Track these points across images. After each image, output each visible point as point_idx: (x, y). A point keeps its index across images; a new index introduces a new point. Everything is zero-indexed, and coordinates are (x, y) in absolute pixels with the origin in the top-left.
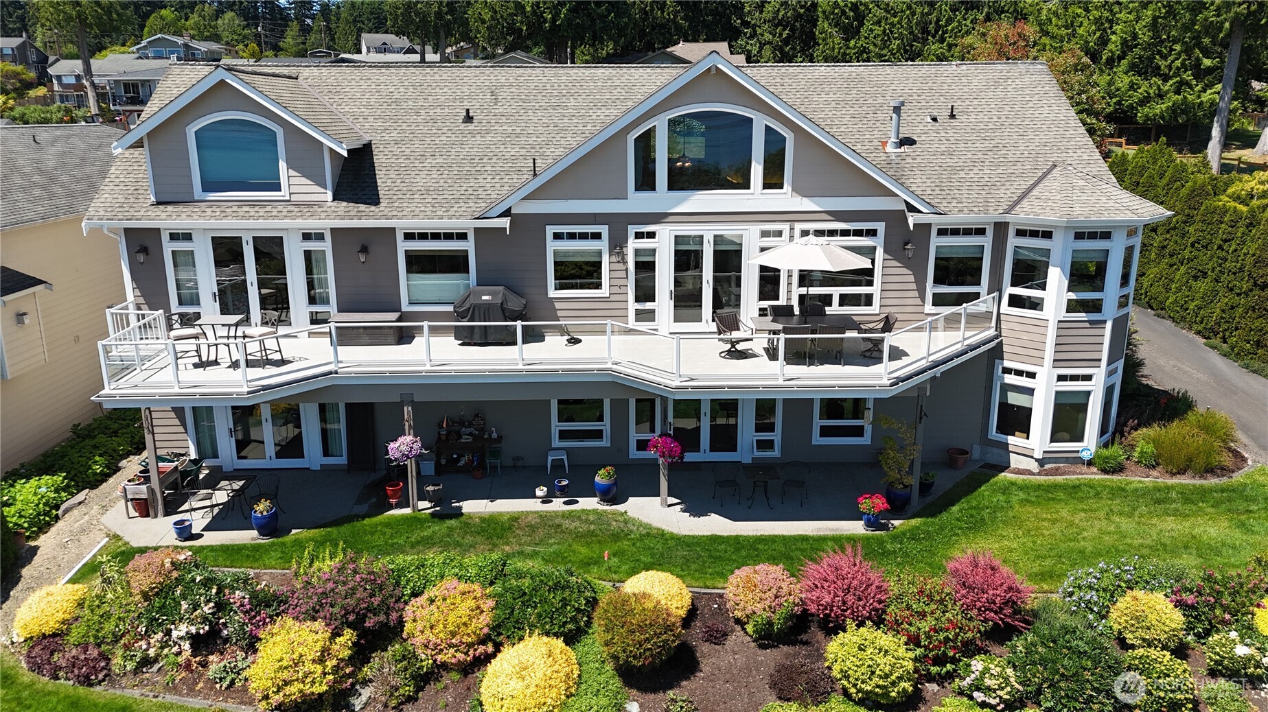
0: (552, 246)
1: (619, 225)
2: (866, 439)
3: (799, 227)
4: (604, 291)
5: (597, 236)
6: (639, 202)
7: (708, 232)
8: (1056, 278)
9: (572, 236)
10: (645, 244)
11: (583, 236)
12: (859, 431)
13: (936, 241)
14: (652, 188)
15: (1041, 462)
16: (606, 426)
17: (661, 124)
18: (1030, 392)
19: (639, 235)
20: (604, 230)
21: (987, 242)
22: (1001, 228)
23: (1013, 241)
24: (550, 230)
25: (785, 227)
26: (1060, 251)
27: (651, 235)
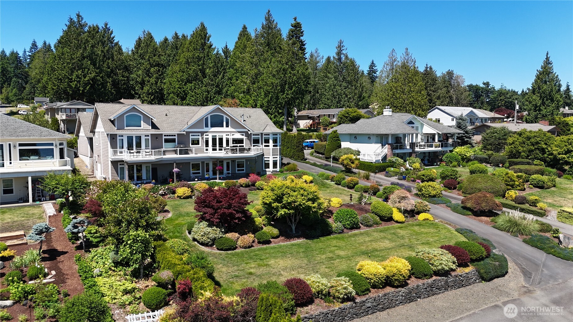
0: (191, 137)
1: (202, 133)
2: (245, 172)
3: (232, 134)
4: (200, 145)
5: (199, 135)
6: (205, 129)
7: (217, 135)
8: (271, 141)
9: (194, 135)
10: (207, 137)
11: (196, 135)
12: (243, 170)
13: (253, 136)
14: (208, 127)
15: (272, 172)
16: (200, 171)
17: (209, 116)
18: (269, 161)
19: (206, 135)
20: (200, 134)
21: (260, 136)
22: (262, 134)
23: (264, 136)
24: (191, 134)
25: (229, 134)
26: (271, 137)
27: (208, 135)
